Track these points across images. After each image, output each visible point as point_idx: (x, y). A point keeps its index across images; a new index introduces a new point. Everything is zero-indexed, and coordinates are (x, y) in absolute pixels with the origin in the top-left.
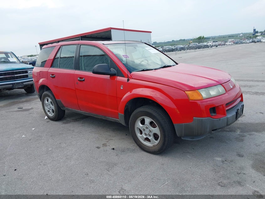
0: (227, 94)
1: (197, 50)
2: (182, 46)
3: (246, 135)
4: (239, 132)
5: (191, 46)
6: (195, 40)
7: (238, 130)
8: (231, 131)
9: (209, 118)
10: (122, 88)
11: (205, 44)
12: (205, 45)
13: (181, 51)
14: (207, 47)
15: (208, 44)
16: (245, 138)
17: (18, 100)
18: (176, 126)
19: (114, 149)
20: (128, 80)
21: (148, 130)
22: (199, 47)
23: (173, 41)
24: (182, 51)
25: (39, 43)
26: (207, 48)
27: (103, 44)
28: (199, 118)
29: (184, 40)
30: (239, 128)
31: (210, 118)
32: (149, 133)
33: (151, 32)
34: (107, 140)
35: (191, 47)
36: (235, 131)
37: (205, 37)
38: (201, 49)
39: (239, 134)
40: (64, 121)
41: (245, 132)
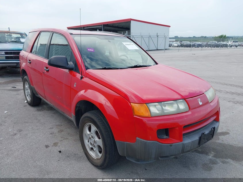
0: (190, 113)
1: (216, 48)
2: (200, 43)
3: (219, 161)
4: (212, 155)
5: (210, 43)
6: (215, 39)
7: (212, 153)
8: (202, 153)
9: (154, 142)
10: (75, 86)
11: (225, 43)
12: (224, 45)
13: (198, 47)
14: (226, 46)
15: (227, 44)
16: (215, 165)
17: (18, 79)
18: (118, 143)
19: (60, 152)
20: (82, 78)
21: (93, 140)
22: (217, 46)
23: (194, 37)
24: (200, 48)
25: (67, 28)
26: (226, 48)
27: (71, 34)
28: (142, 140)
29: (205, 37)
30: (214, 150)
31: (157, 142)
32: (94, 143)
33: (169, 26)
34: (62, 139)
35: (210, 45)
36: (207, 154)
37: (227, 36)
38: (219, 48)
39: (210, 159)
40: (40, 108)
41: (219, 157)
